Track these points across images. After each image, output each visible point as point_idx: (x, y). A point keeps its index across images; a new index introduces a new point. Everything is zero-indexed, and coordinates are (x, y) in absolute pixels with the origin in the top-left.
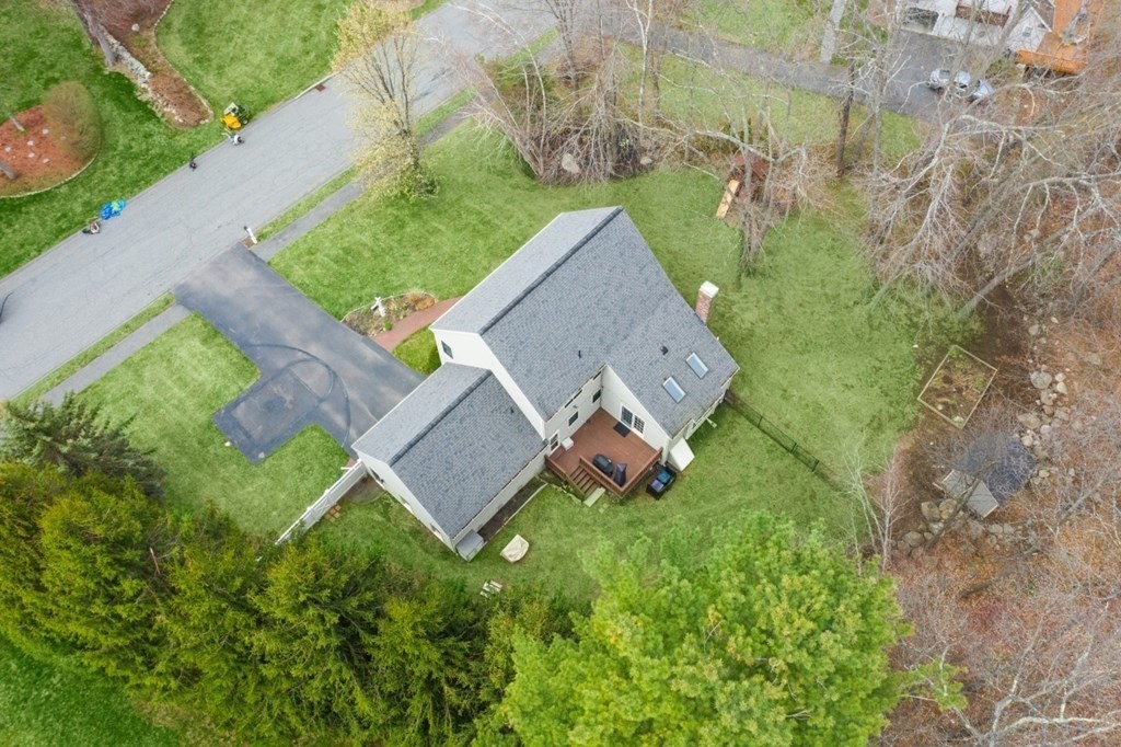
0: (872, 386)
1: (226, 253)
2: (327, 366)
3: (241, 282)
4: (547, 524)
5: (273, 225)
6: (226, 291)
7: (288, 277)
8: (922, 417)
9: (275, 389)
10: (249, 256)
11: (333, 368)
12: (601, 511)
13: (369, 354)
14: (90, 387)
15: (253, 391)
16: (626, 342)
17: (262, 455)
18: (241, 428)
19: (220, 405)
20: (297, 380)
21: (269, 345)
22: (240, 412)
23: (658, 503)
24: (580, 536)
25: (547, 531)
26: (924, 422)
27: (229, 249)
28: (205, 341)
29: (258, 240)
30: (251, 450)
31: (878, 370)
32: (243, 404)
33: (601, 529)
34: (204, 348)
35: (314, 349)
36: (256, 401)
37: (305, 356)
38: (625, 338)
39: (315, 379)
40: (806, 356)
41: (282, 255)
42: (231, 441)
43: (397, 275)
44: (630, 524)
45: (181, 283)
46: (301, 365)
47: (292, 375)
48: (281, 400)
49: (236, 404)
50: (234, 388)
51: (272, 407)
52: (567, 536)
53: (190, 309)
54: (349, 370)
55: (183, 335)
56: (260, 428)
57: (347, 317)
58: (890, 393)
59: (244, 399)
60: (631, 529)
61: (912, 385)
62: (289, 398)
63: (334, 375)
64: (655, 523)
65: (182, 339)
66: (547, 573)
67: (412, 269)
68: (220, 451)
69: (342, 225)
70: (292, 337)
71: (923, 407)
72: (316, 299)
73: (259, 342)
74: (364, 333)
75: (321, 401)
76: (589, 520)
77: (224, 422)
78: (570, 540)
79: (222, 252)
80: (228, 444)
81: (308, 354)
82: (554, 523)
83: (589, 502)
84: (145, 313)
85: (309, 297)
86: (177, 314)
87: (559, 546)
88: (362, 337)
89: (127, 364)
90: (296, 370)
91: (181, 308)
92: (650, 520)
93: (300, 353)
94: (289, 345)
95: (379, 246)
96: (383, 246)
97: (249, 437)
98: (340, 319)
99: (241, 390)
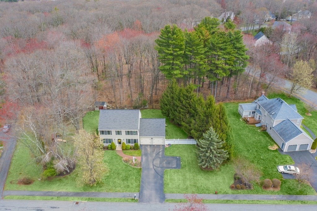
1: (144, 202)
2: (153, 162)
3: (150, 192)
5: (127, 201)
6: (153, 192)
7: (139, 185)
9: (165, 165)
10: (140, 197)
11: (152, 161)
13: (144, 158)
14: (199, 193)
15: (169, 168)
17: (178, 157)
18: (177, 163)
19: (177, 170)
20: (160, 164)
21: (158, 174)
22: (175, 166)
27: (142, 203)
32: (173, 167)
34: (170, 183)
35: (151, 167)
36: (170, 166)
37: (154, 167)
39: (157, 162)
41: (135, 191)
42: (180, 163)
43: (122, 167)
45: (160, 203)
46: (157, 166)
47: (160, 166)
48: (166, 163)
49: (174, 168)
51: (169, 163)
53: (164, 195)
54: (150, 159)
55: (171, 189)
56: (174, 161)
57: (140, 168)
59: (172, 168)
62: (164, 162)
63: (153, 160)
65: (172, 189)
67: (119, 166)
68: (184, 163)
69: (116, 187)
70: (153, 172)
72: (140, 175)
73: (159, 176)
75: (160, 158)
77: (179, 166)
79: (144, 204)
84: (174, 202)
85: (141, 177)
86: (168, 196)
88: (142, 162)
90: (158, 166)
91: (166, 197)
93: (154, 168)
95: (117, 176)
96: (116, 175)
97: (177, 161)
98: (141, 168)
99: (171, 170)
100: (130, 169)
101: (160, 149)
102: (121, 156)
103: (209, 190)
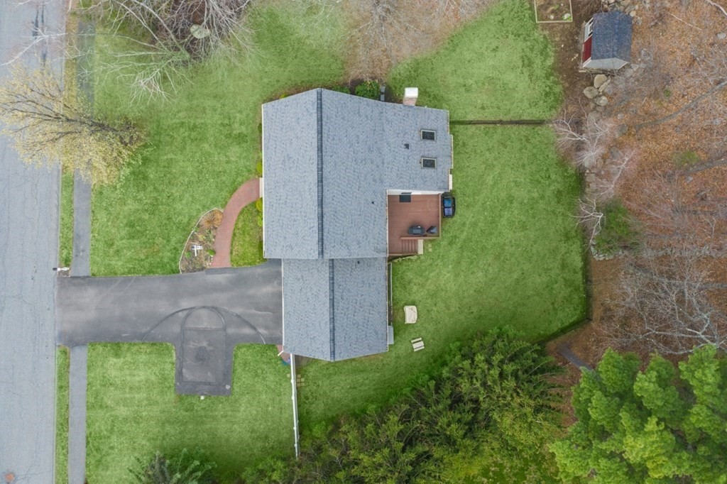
0: (507, 37)
1: (59, 292)
2: (204, 307)
3: (91, 303)
4: (412, 285)
5: (63, 247)
6: (91, 315)
7: (116, 274)
8: (547, 33)
9: (191, 346)
10: (75, 281)
11: (209, 305)
12: (430, 250)
13: (220, 278)
14: (87, 438)
15: (181, 358)
16: (386, 165)
17: (228, 387)
18: (200, 383)
19: (172, 380)
20: (198, 330)
21: (157, 325)
22: (187, 375)
23: (454, 219)
24: (433, 274)
25: (415, 288)
26: (550, 35)
27: (57, 287)
28: (117, 355)
29: (67, 265)
30: (220, 388)
31: (502, 22)
32: (184, 371)
33: (439, 260)
34: (122, 360)
35: (185, 304)
36: (189, 362)
37: (185, 313)
38: (383, 163)
39: (206, 321)
40: (458, 50)
41: (94, 262)
42: (202, 394)
43: (180, 214)
44: (451, 243)
45: (57, 333)
46: (190, 319)
47: (190, 329)
48: (201, 349)
49: (180, 374)
50: (168, 366)
51: (201, 357)
52: (427, 280)
53: (84, 344)
54: (221, 299)
55: (100, 364)
56: (209, 374)
57: (181, 268)
58: (520, 33)
59: (181, 368)
60: (454, 246)
61: (527, 15)
62: (205, 344)
63: (214, 309)
64: (462, 231)
65: (102, 366)
66: (435, 309)
67: (184, 202)
68: (203, 405)
69: (106, 209)
70: (164, 308)
71: (543, 25)
72: (149, 272)
73: (148, 328)
74: (203, 269)
75: (225, 329)
76: (429, 262)
77: (186, 389)
78: (430, 281)
79: (56, 293)
80: (202, 398)
81: (186, 310)
82: (414, 281)
83: (421, 251)
84: (60, 371)
85: (144, 275)
86: (80, 356)
87: (428, 290)
88: (204, 272)
89: (90, 407)
90: (190, 325)
91: (77, 350)
92: (459, 232)
93: (180, 314)
94: (168, 314)
95: (147, 203)
96: (149, 201)
97: (209, 384)
98: (179, 272)
99: (173, 364)
100: (173, 240)
101: (266, 328)
102: (230, 202)
103: (97, 466)
